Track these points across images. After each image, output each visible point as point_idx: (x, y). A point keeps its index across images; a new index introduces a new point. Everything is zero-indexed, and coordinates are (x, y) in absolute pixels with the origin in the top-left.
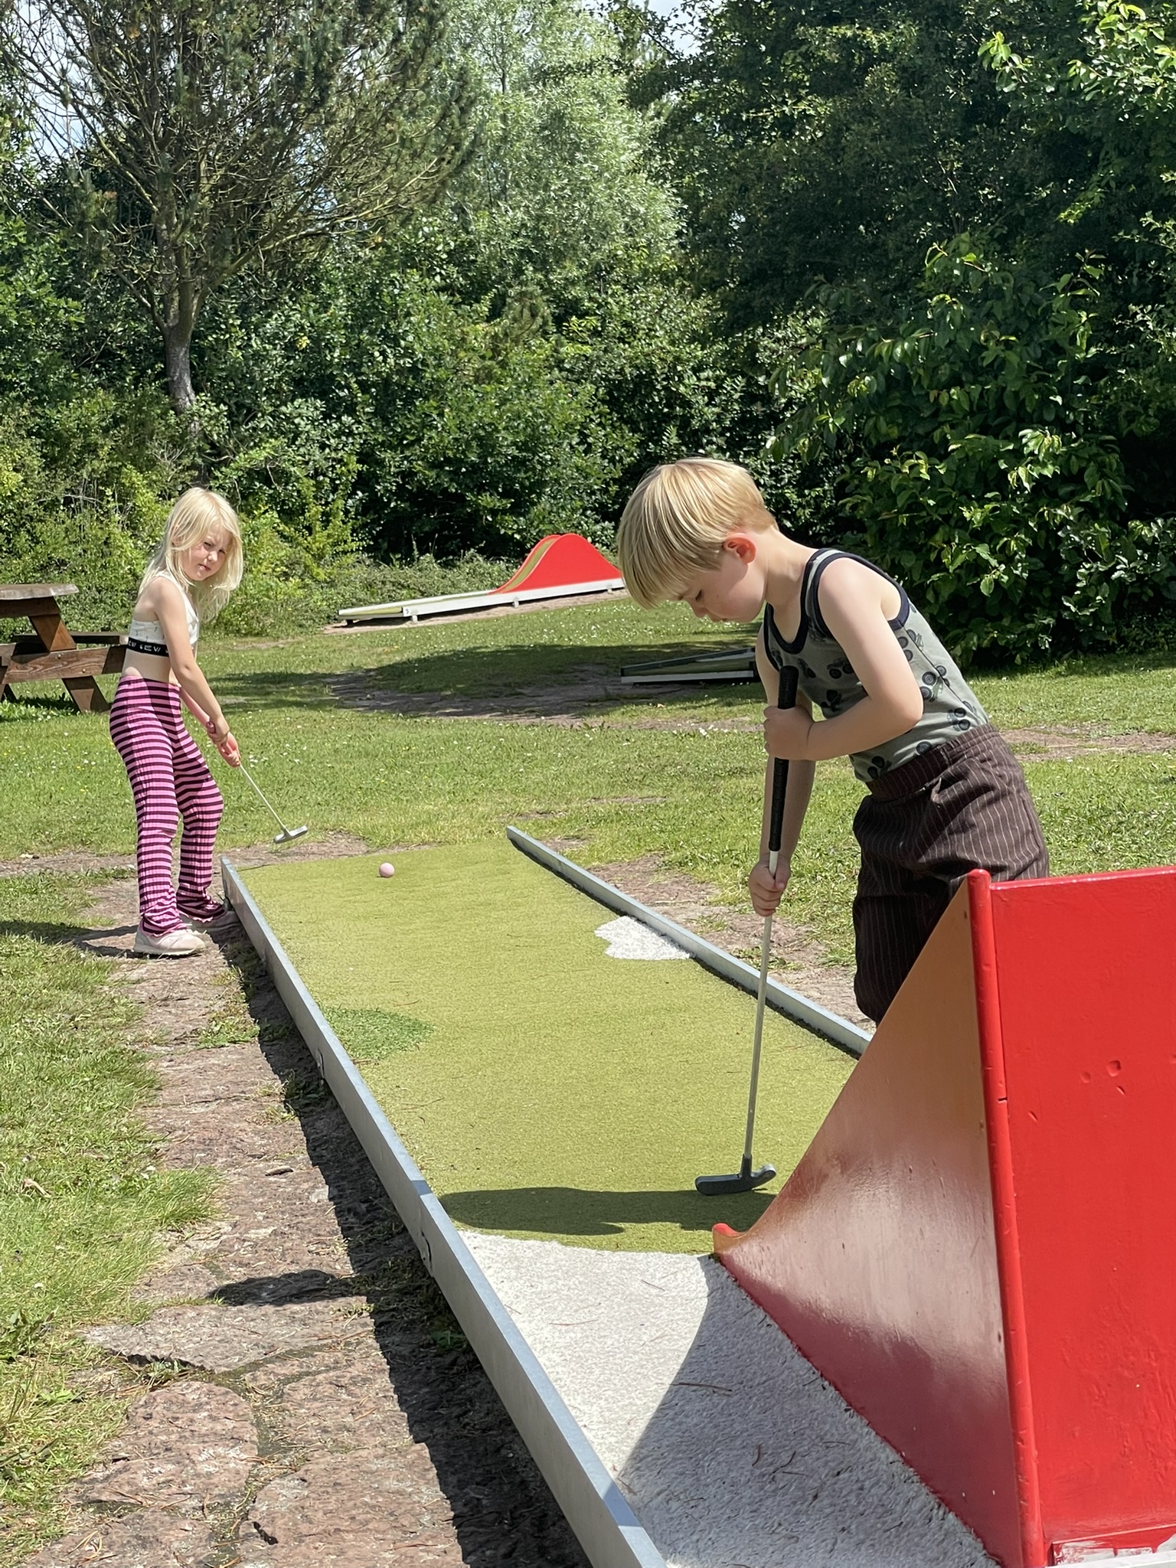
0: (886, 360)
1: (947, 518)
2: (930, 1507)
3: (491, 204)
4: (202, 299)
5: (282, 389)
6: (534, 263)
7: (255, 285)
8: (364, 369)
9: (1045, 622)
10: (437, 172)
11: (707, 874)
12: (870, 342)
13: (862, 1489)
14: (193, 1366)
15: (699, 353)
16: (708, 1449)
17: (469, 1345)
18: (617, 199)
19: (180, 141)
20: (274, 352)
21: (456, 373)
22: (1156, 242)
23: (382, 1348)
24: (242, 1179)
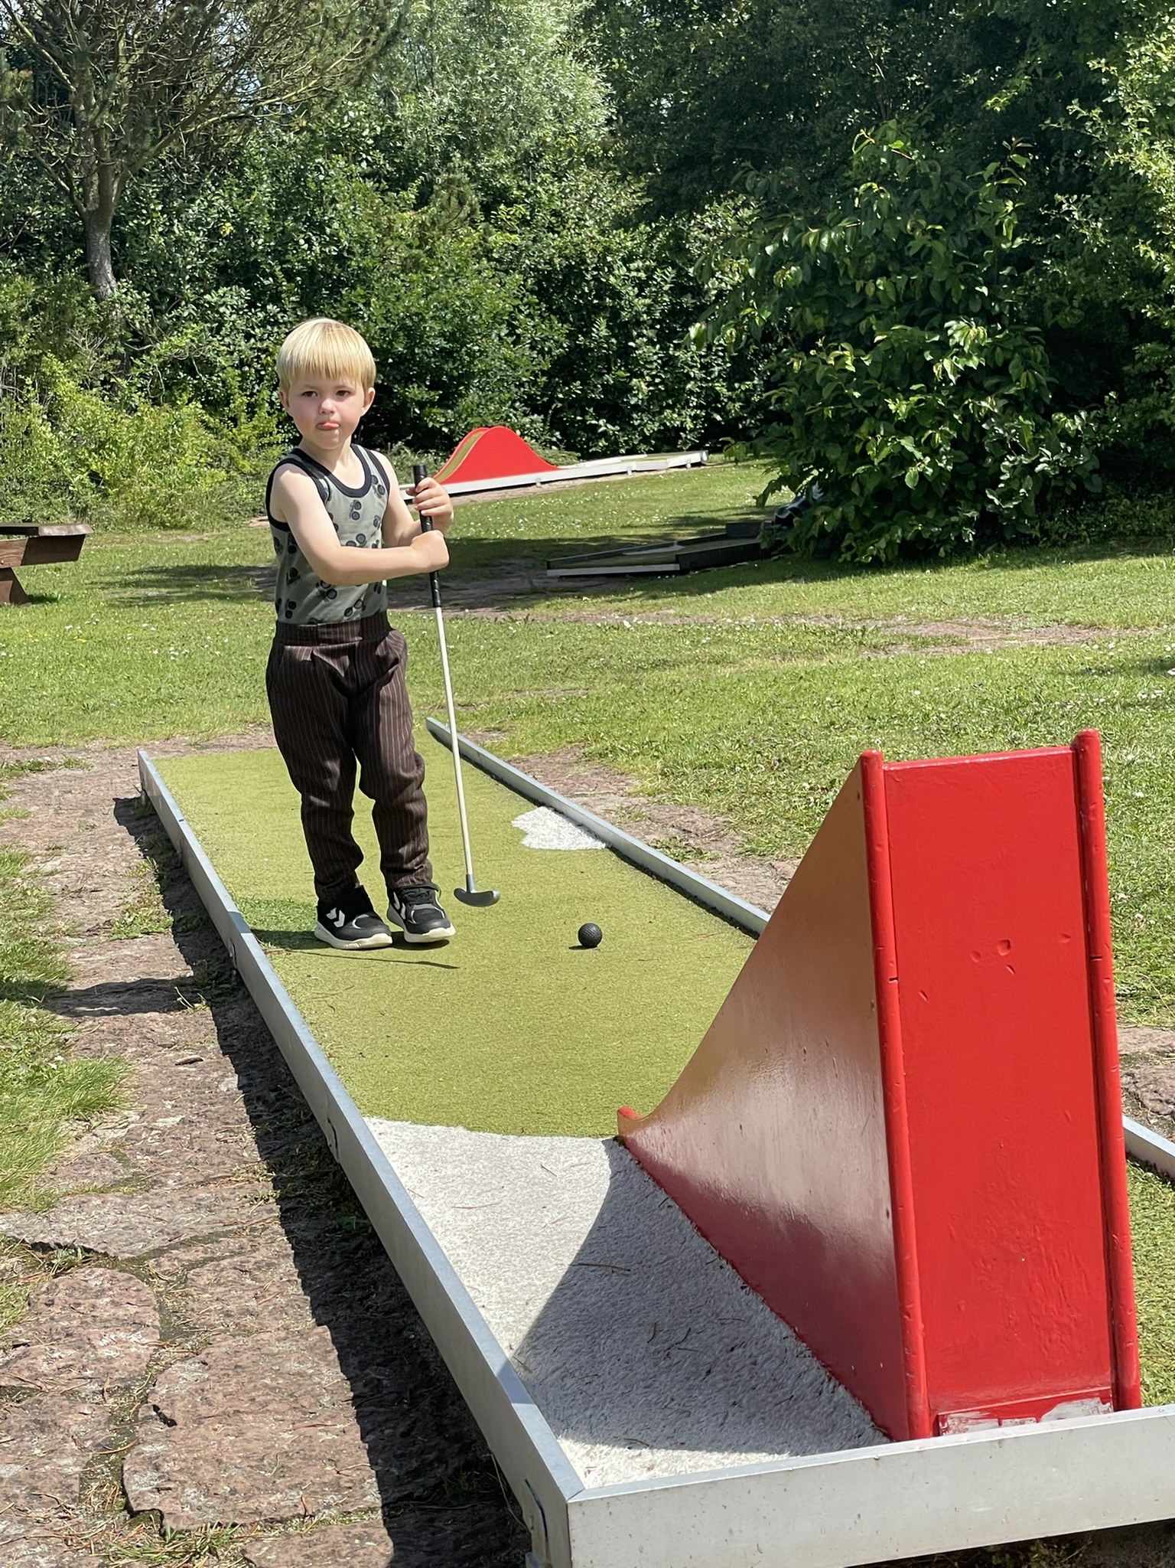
0: (813, 250)
1: (872, 410)
2: (821, 1380)
3: (417, 89)
4: (122, 184)
5: (205, 276)
6: (462, 149)
7: (177, 169)
8: (289, 257)
9: (969, 515)
10: (362, 53)
11: (627, 766)
12: (796, 231)
13: (755, 1363)
14: (97, 1252)
15: (629, 244)
16: (605, 1327)
17: (373, 1229)
18: (545, 84)
19: (98, 19)
20: (198, 239)
21: (383, 262)
22: (1083, 131)
23: (287, 1233)
24: (152, 1068)
